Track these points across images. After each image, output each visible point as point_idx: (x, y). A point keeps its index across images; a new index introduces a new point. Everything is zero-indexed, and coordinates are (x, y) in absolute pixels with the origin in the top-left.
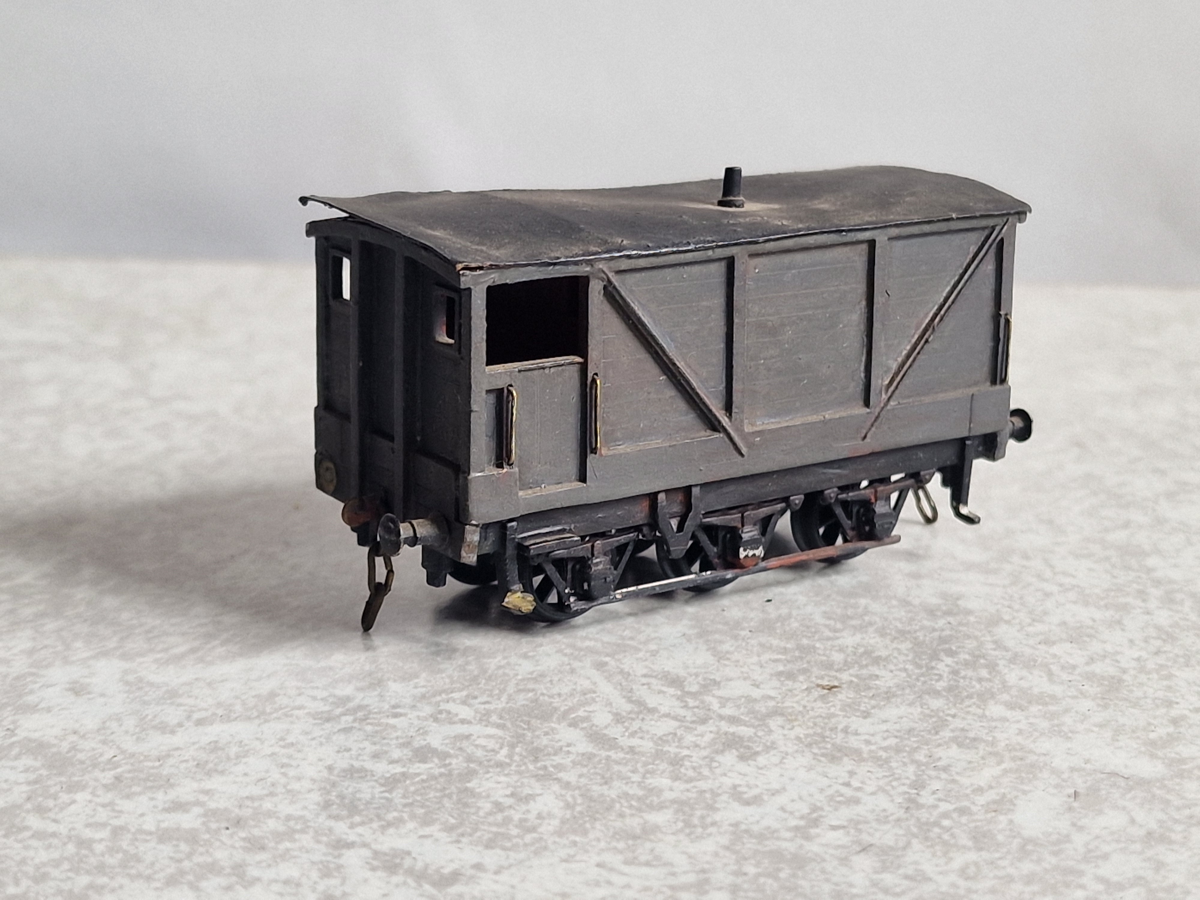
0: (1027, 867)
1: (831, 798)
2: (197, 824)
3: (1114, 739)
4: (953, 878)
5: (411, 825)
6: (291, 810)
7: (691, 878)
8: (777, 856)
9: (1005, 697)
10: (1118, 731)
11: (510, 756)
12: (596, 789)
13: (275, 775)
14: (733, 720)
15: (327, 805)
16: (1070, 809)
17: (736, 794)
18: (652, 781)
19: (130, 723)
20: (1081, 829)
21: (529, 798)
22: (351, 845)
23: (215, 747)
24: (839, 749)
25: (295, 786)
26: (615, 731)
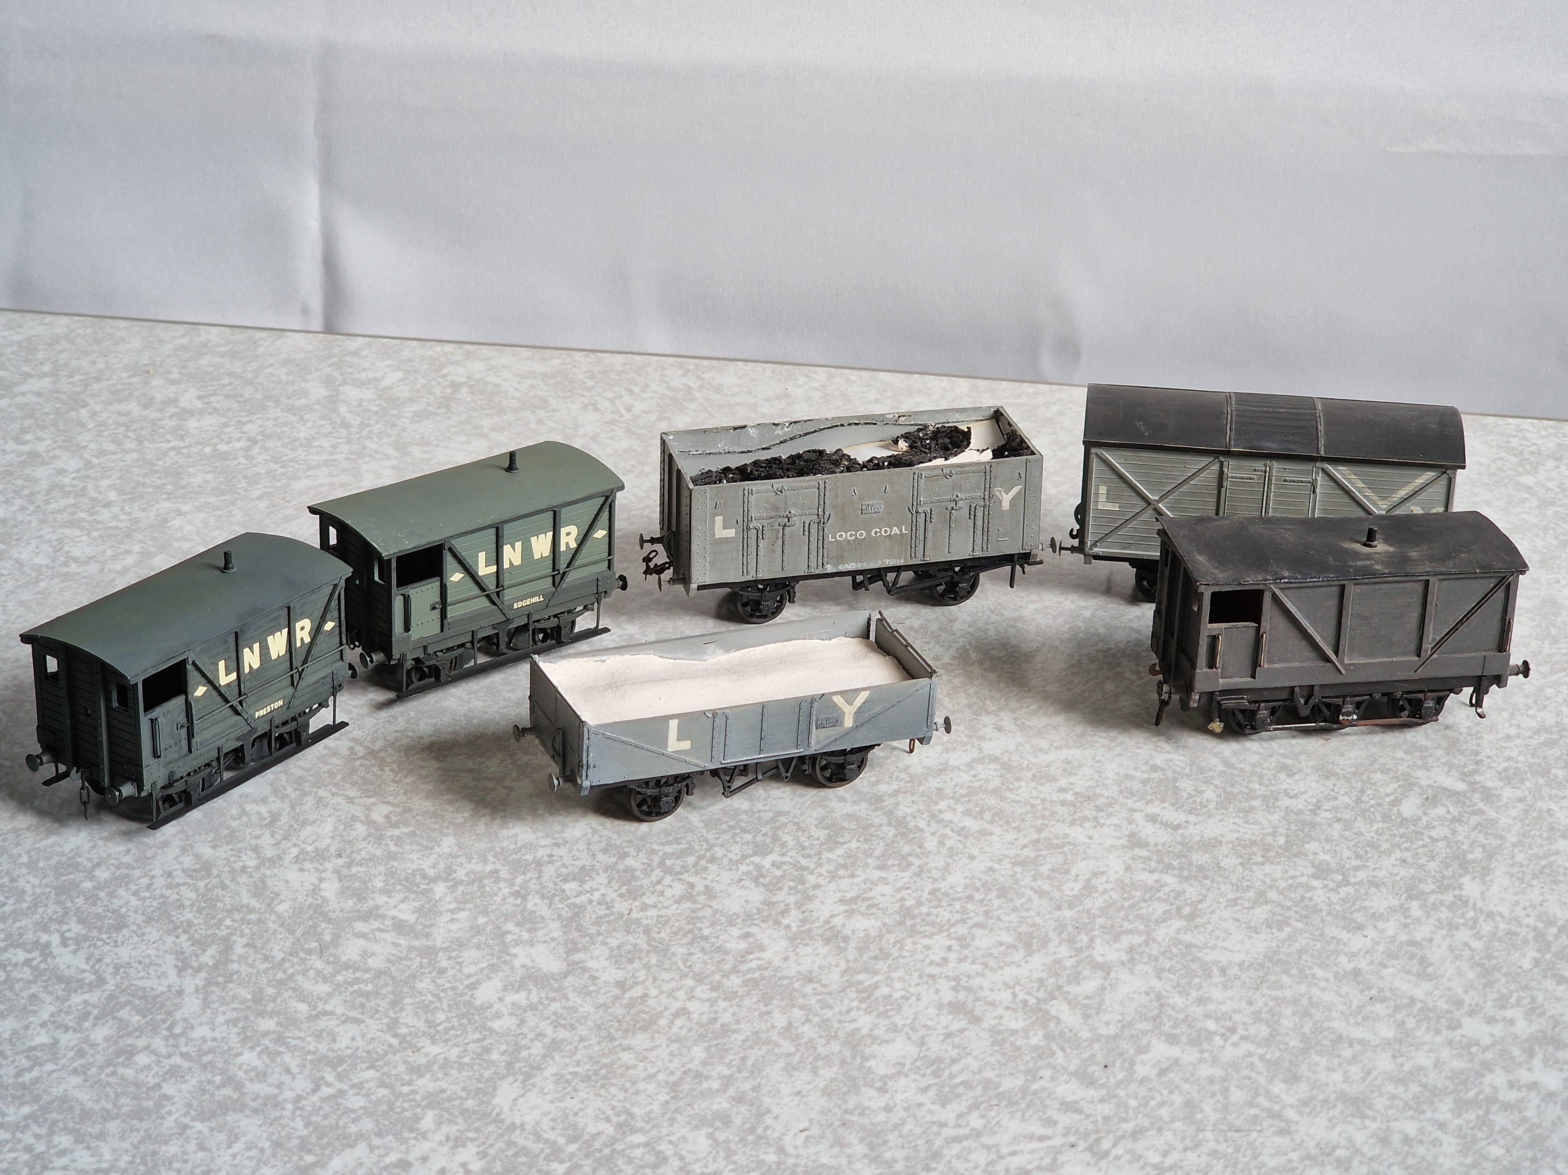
0: (1402, 830)
1: (1325, 797)
2: (1073, 798)
3: (1449, 771)
4: (1372, 834)
5: (1157, 802)
6: (1106, 793)
7: (1270, 830)
8: (1304, 822)
9: (1405, 747)
10: (1451, 767)
11: (1191, 770)
12: (1229, 789)
13: (1096, 777)
14: (1284, 756)
15: (1121, 792)
16: (1424, 805)
17: (1286, 793)
18: (1252, 786)
19: (1028, 747)
20: (1426, 814)
21: (1202, 792)
22: (1136, 811)
23: (1067, 761)
24: (1329, 772)
25: (1106, 782)
26: (1234, 760)
